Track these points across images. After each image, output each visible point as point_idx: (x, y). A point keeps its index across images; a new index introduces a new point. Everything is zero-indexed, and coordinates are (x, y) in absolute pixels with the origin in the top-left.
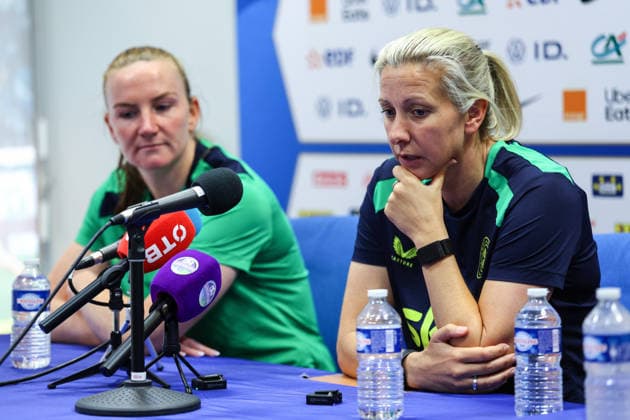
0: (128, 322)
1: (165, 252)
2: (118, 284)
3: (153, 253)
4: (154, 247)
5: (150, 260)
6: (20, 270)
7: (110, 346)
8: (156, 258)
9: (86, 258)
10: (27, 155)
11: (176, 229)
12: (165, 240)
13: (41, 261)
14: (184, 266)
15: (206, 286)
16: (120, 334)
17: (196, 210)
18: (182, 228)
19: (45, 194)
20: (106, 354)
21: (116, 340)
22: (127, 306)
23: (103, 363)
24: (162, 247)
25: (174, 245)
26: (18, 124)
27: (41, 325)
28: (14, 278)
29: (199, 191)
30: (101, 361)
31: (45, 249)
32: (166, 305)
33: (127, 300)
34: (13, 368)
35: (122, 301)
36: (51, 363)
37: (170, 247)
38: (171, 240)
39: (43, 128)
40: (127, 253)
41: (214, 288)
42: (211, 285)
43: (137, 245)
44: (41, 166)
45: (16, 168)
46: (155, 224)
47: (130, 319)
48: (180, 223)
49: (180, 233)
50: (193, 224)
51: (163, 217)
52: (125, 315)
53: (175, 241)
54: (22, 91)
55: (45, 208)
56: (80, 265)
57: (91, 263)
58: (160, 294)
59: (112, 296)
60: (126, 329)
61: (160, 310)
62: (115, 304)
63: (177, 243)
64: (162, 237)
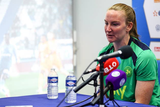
0: (99, 90)
1: (110, 70)
2: (96, 79)
3: (106, 70)
4: (107, 68)
5: (106, 72)
7: (94, 97)
8: (107, 72)
9: (87, 71)
10: (70, 41)
11: (113, 63)
12: (110, 66)
13: (74, 72)
14: (116, 74)
15: (122, 80)
17: (119, 58)
18: (115, 63)
19: (75, 52)
20: (92, 99)
21: (95, 95)
22: (99, 85)
23: (92, 102)
24: (109, 68)
25: (113, 68)
26: (68, 32)
27: (74, 90)
28: (66, 77)
29: (120, 52)
30: (91, 101)
31: (75, 68)
32: (110, 86)
34: (66, 103)
35: (97, 84)
36: (76, 102)
37: (111, 68)
38: (112, 66)
39: (75, 32)
40: (99, 70)
41: (124, 81)
42: (123, 80)
43: (102, 67)
44: (74, 44)
45: (67, 45)
46: (107, 61)
47: (99, 89)
48: (115, 61)
49: (114, 64)
50: (118, 62)
51: (110, 60)
54: (69, 22)
55: (75, 56)
56: (86, 73)
57: (88, 72)
58: (108, 82)
59: (95, 83)
60: (98, 92)
61: (109, 87)
62: (95, 85)
64: (109, 65)
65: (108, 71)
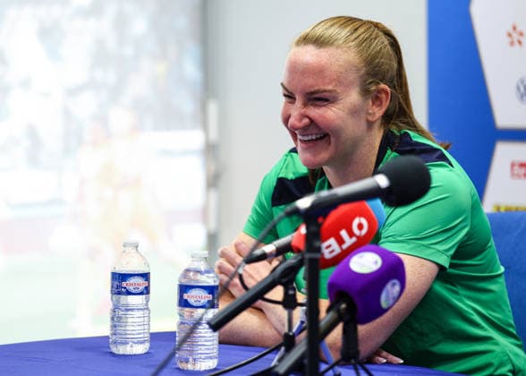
0: (302, 322)
1: (345, 246)
3: (330, 248)
4: (332, 241)
5: (327, 255)
6: (187, 263)
7: (283, 349)
8: (334, 254)
9: (258, 252)
10: (196, 139)
11: (356, 222)
12: (344, 233)
13: (209, 254)
14: (365, 263)
15: (389, 286)
16: (294, 336)
17: (378, 202)
18: (364, 221)
19: (214, 181)
20: (277, 357)
21: (289, 342)
22: (302, 305)
23: (275, 366)
24: (340, 241)
25: (354, 239)
26: (187, 105)
27: (208, 323)
28: (181, 271)
29: (382, 181)
30: (272, 365)
31: (212, 239)
32: (343, 306)
33: (301, 298)
34: (179, 369)
35: (296, 300)
36: (218, 365)
37: (349, 241)
38: (351, 234)
39: (213, 108)
40: (302, 246)
41: (397, 288)
42: (394, 285)
43: (314, 238)
44: (211, 150)
45: (185, 153)
46: (334, 215)
47: (304, 319)
48: (361, 215)
49: (360, 227)
50: (376, 219)
51: (343, 209)
52: (299, 314)
53: (355, 235)
54: (191, 70)
55: (213, 195)
56: (251, 259)
57: (263, 257)
58: (337, 293)
59: (286, 294)
60: (300, 330)
61: (338, 311)
62: (290, 303)
63: (358, 237)
64: (341, 230)
65: (337, 249)
